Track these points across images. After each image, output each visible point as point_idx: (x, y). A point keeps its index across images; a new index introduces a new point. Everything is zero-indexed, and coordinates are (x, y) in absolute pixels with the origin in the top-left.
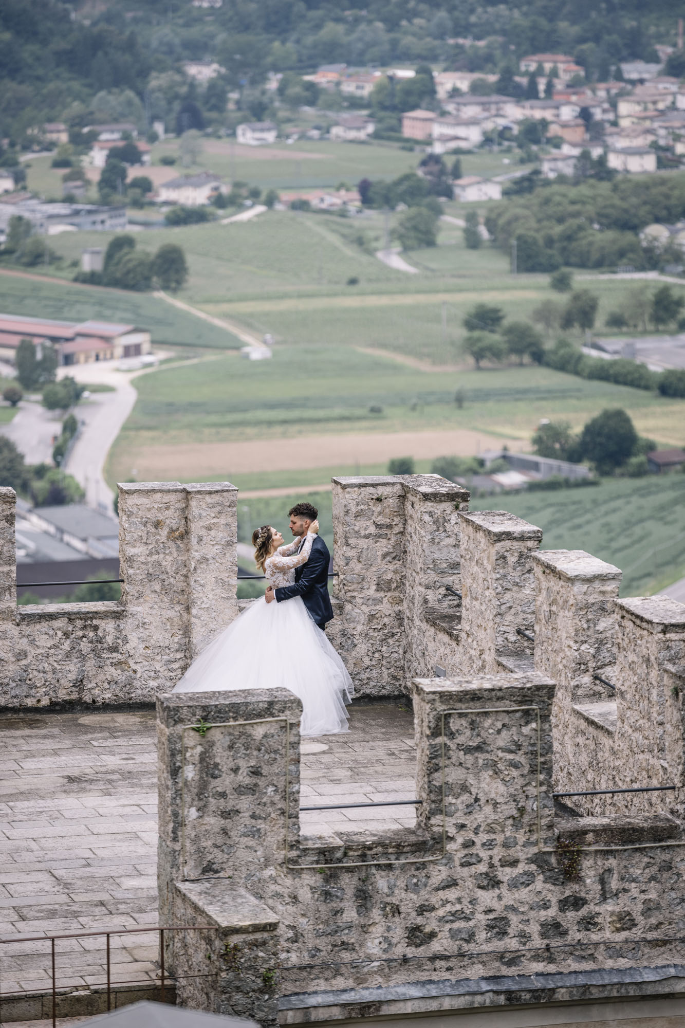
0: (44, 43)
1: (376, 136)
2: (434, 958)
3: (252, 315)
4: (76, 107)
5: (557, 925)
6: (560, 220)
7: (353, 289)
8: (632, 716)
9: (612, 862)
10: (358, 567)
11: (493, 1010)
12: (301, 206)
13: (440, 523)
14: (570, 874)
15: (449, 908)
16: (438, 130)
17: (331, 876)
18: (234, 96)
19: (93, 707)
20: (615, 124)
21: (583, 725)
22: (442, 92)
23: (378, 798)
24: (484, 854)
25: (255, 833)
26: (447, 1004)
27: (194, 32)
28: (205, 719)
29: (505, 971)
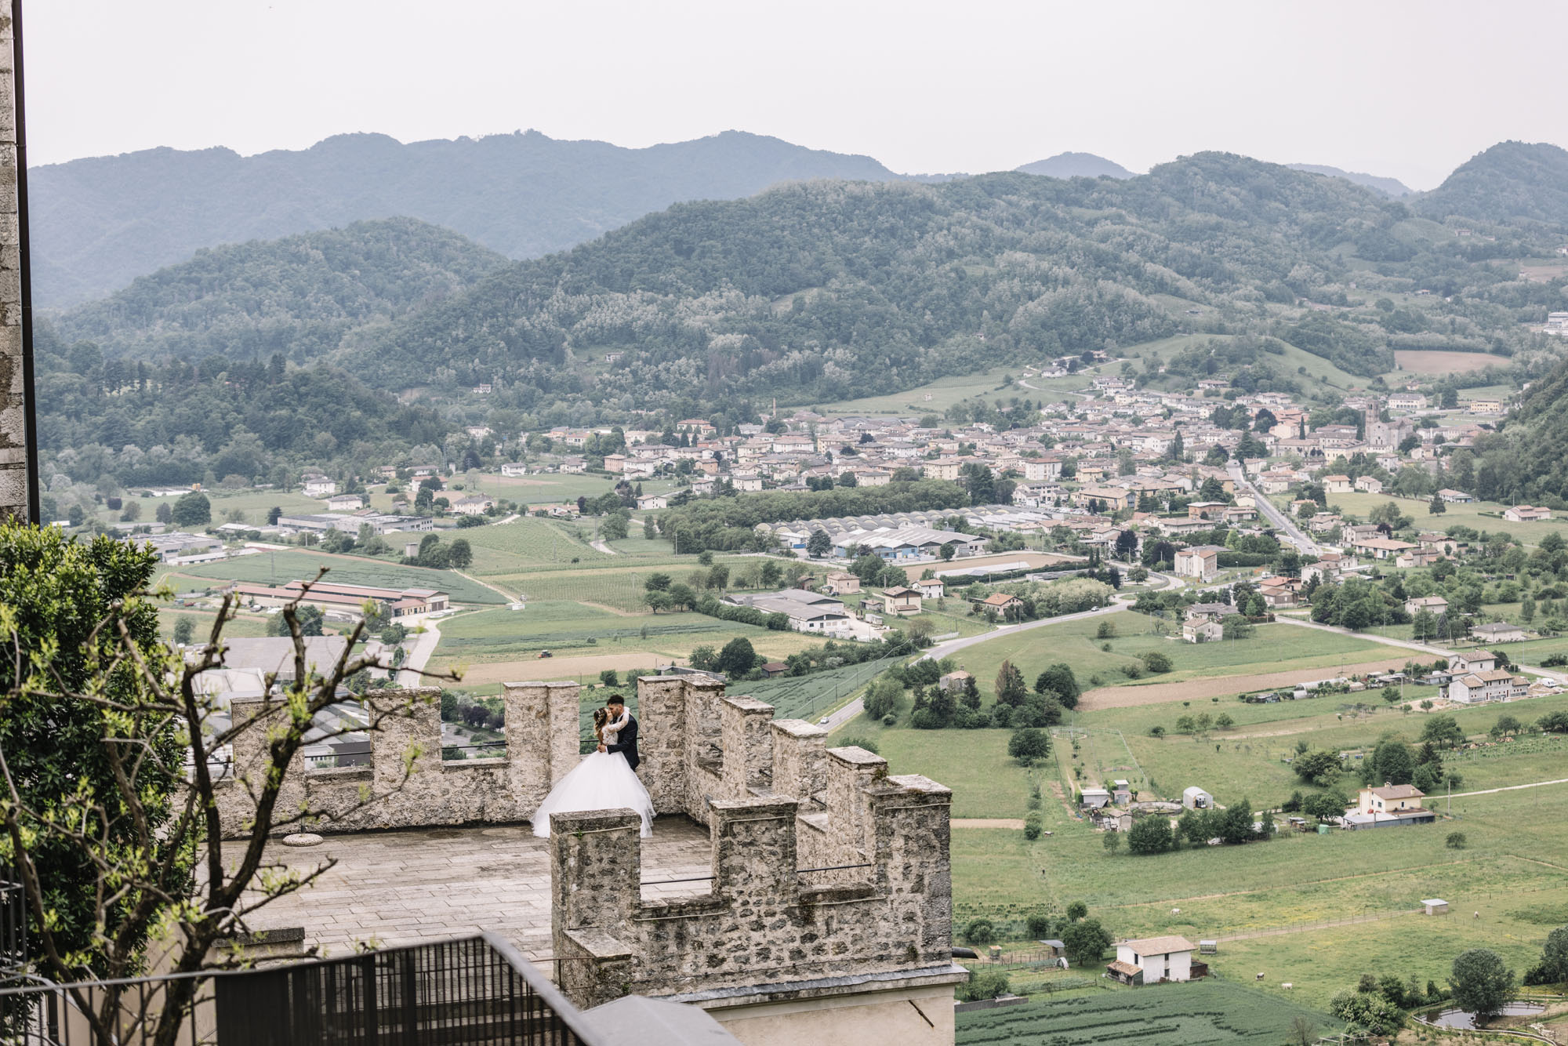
0: (381, 417)
1: (588, 470)
2: (724, 974)
3: (512, 582)
4: (401, 456)
5: (800, 952)
6: (704, 521)
7: (576, 565)
8: (838, 822)
9: (833, 912)
10: (655, 733)
11: (762, 1004)
12: (542, 514)
13: (707, 704)
14: (808, 920)
15: (733, 943)
16: (626, 466)
17: (660, 925)
18: (499, 447)
19: (491, 824)
20: (736, 462)
21: (806, 828)
22: (628, 444)
23: (676, 877)
24: (755, 909)
25: (613, 899)
26: (733, 1002)
27: (474, 409)
28: (581, 828)
29: (768, 981)
